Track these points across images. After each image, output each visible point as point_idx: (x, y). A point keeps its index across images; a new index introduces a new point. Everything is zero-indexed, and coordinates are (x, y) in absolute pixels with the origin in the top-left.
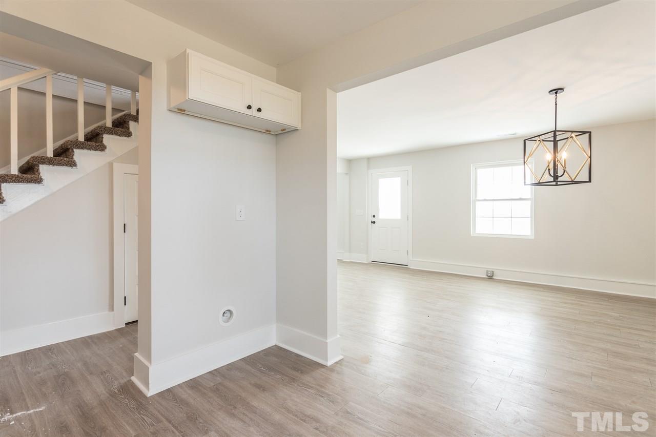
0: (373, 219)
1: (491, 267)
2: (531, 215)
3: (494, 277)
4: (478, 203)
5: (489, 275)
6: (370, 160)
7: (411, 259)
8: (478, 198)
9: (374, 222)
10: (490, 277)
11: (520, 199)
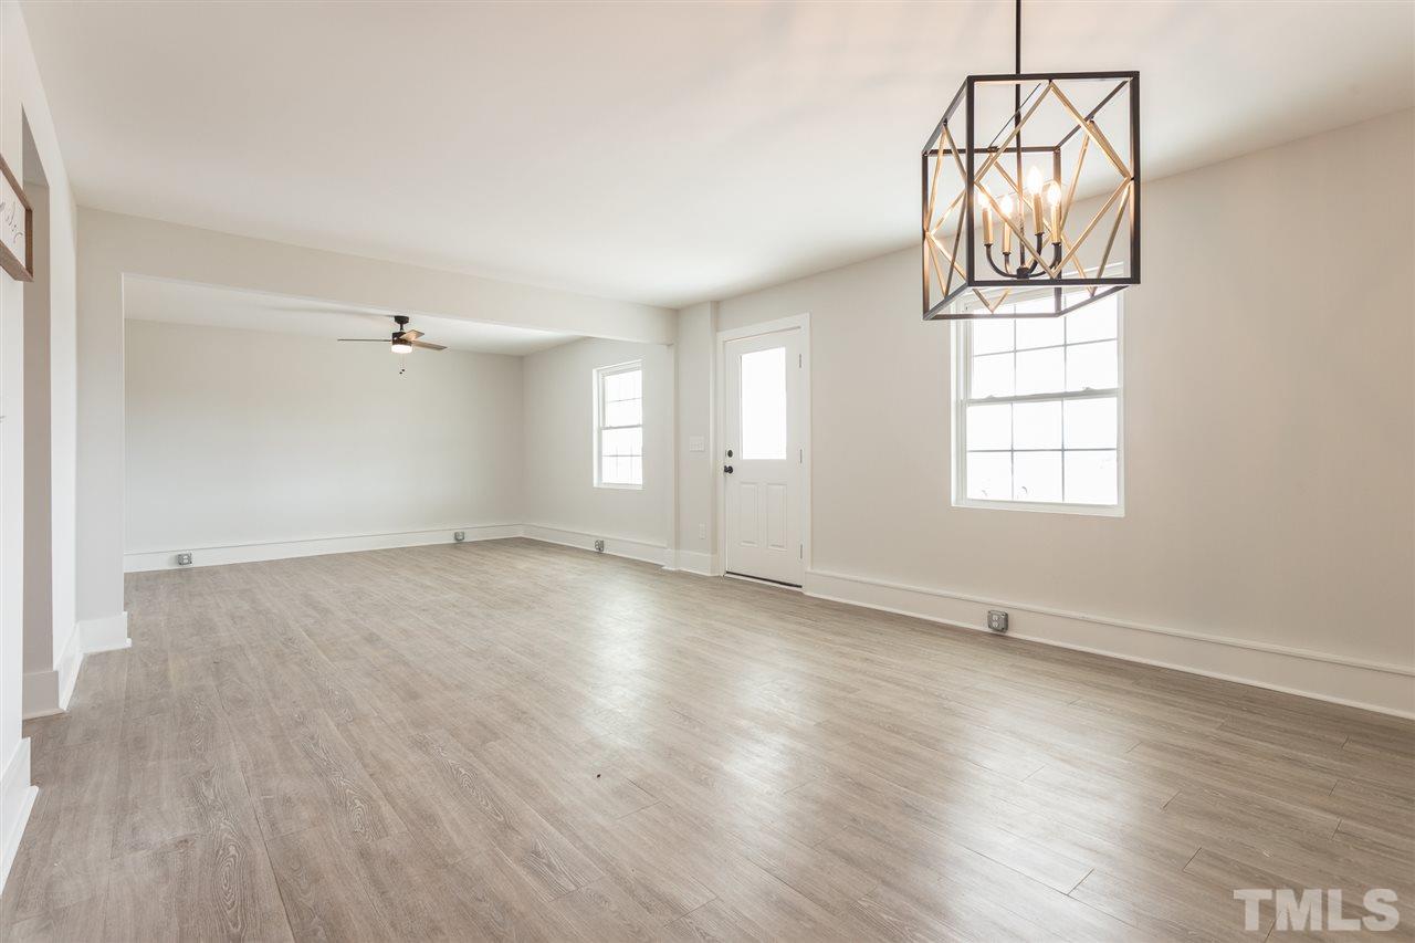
0: (730, 462)
1: (1003, 602)
2: (1118, 444)
3: (1010, 634)
4: (971, 411)
5: (995, 625)
6: (719, 306)
7: (809, 569)
8: (975, 395)
9: (729, 470)
10: (999, 633)
11: (1088, 393)
